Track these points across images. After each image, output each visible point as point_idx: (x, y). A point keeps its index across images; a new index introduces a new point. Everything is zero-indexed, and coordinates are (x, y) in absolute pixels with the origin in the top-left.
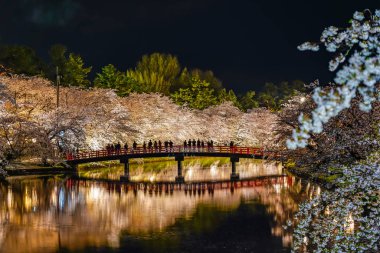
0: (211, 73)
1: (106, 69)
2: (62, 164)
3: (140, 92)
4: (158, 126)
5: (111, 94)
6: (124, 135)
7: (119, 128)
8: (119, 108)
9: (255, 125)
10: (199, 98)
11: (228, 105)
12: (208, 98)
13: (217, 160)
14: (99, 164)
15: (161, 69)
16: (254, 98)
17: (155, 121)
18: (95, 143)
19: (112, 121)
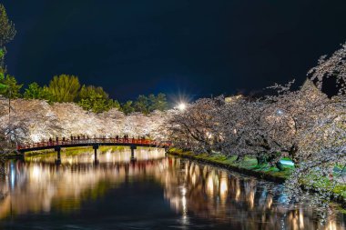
0: (101, 88)
1: (32, 86)
2: (15, 152)
3: (60, 102)
4: (74, 125)
5: (44, 103)
6: (55, 131)
7: (51, 127)
8: (50, 113)
9: (136, 124)
10: (96, 106)
11: (114, 111)
12: (101, 106)
13: (111, 148)
14: (39, 151)
15: (67, 86)
16: (132, 105)
17: (73, 122)
18: (36, 137)
19: (47, 122)
